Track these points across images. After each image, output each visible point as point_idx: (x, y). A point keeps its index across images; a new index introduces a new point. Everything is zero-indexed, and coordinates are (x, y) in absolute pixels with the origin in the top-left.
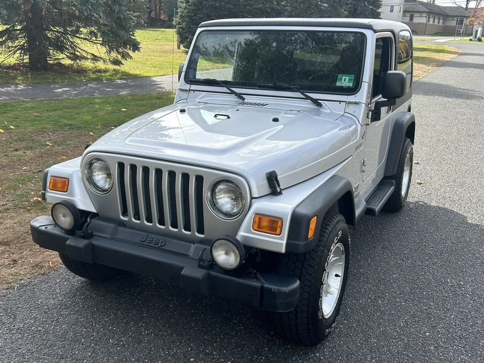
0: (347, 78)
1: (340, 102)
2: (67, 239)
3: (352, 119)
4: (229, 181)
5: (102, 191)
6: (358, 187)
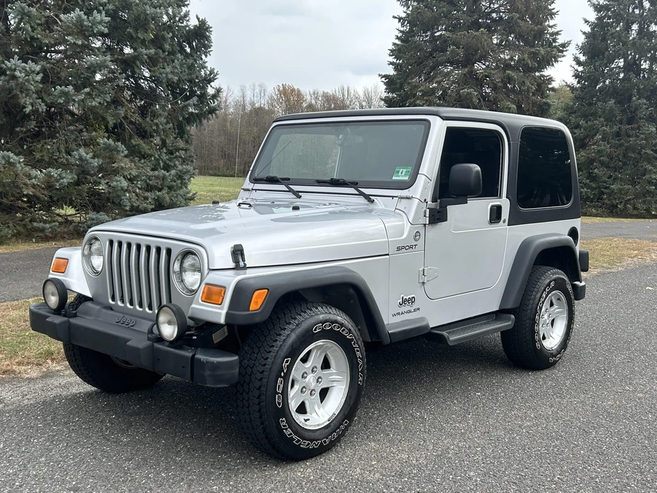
0: (405, 170)
1: (393, 197)
2: (48, 317)
3: (400, 214)
4: (193, 253)
5: (97, 273)
6: (412, 300)
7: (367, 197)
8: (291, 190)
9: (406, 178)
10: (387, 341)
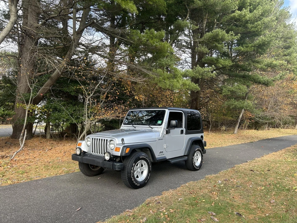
0: (160, 121)
1: (158, 128)
3: (159, 132)
4: (112, 140)
5: (88, 146)
6: (162, 152)
7: (151, 128)
8: (133, 126)
9: (161, 123)
10: (157, 161)
